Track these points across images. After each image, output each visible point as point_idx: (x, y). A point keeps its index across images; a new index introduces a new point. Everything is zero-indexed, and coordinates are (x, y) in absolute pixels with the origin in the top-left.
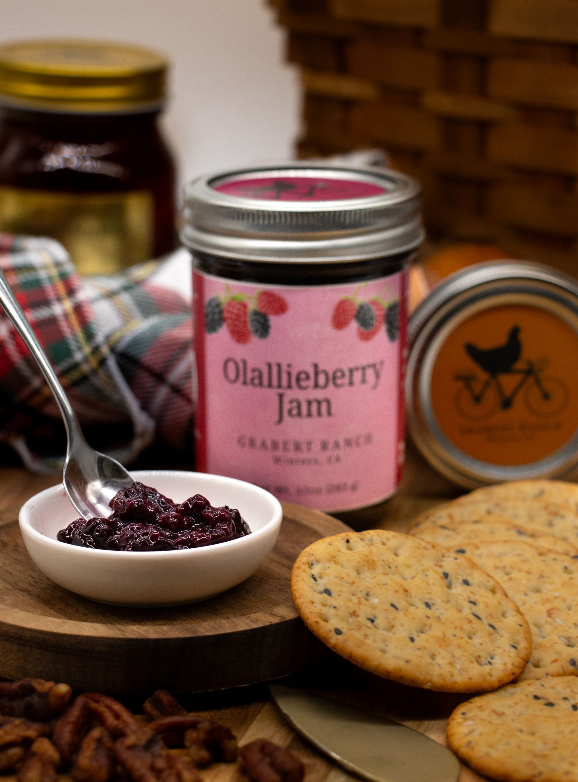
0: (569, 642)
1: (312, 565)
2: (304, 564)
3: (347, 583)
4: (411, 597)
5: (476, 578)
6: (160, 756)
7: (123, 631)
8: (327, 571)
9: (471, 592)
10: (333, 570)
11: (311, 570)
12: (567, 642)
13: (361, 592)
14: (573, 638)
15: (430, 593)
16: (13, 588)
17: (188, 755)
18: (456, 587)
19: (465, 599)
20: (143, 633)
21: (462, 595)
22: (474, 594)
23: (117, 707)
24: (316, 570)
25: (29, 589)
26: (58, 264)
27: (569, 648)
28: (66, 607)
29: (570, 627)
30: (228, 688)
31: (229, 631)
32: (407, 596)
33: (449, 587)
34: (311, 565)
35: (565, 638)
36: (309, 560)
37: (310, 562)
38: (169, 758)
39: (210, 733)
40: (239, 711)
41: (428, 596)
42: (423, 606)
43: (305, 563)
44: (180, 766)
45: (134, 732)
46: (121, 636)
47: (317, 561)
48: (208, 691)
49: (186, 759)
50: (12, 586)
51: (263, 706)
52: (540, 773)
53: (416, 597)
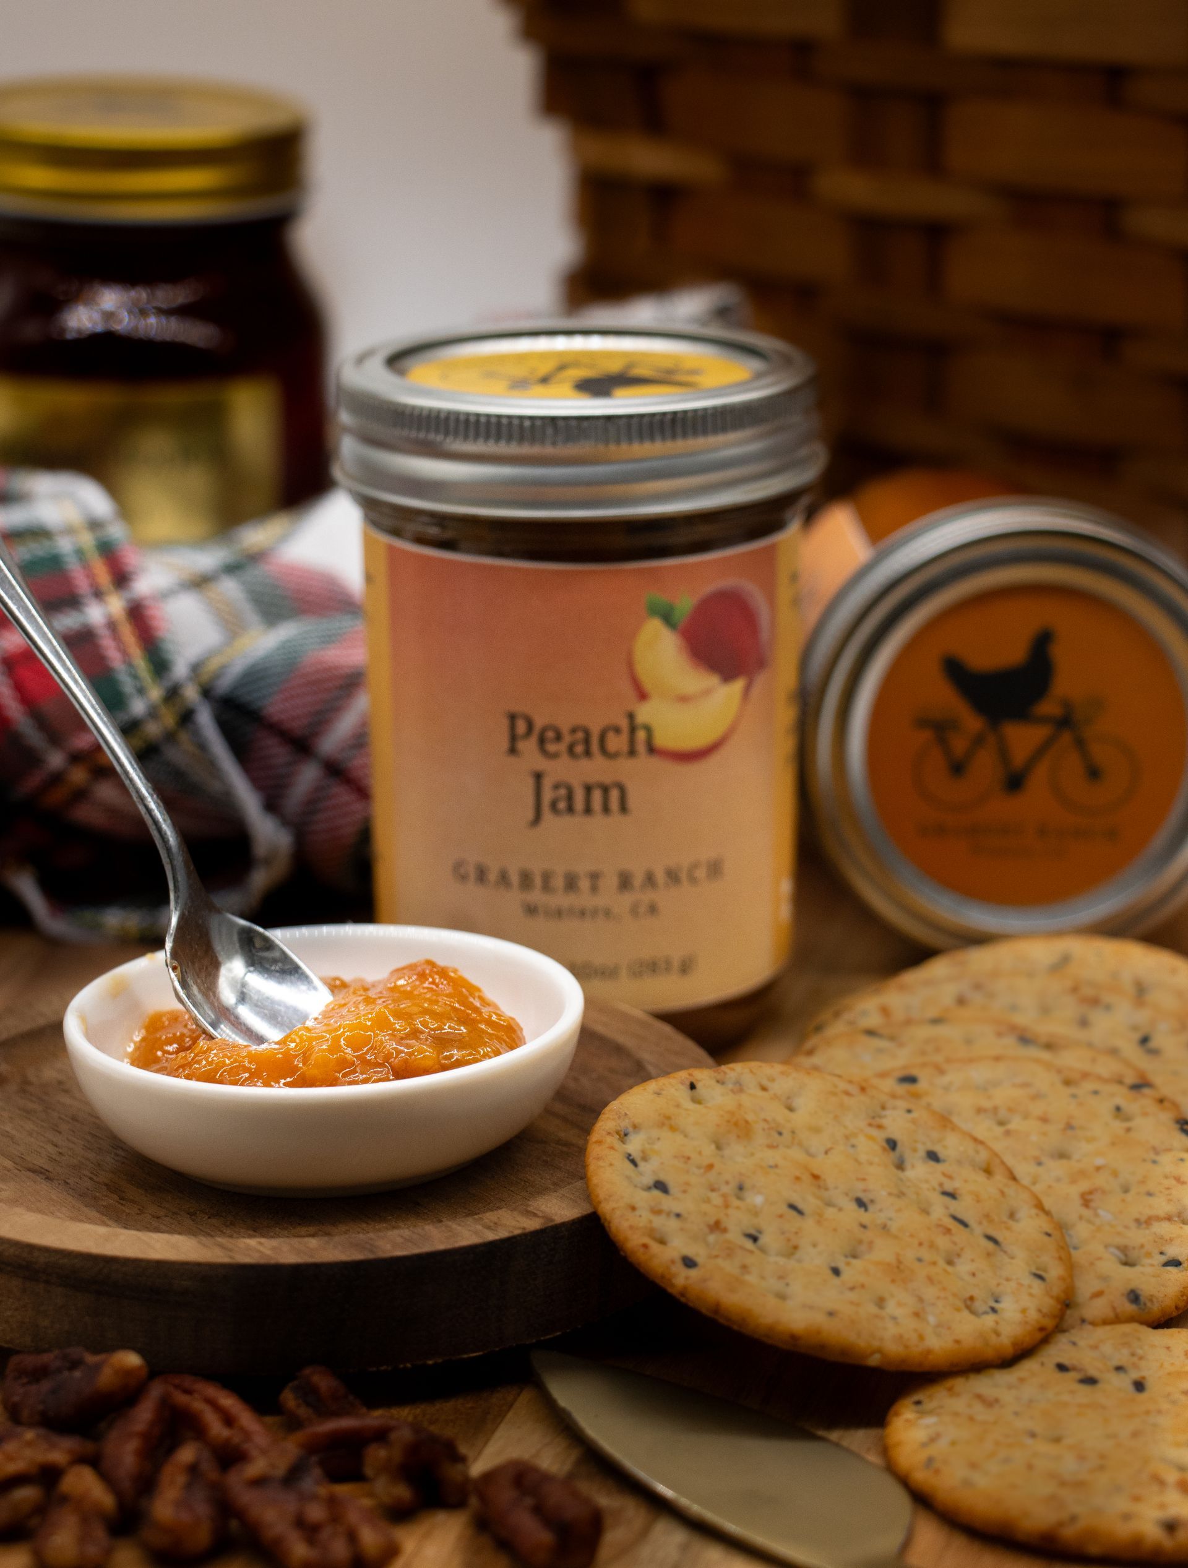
0: (1126, 1255)
1: (626, 1135)
2: (609, 1133)
3: (699, 1167)
4: (827, 1189)
5: (951, 1146)
6: (314, 1497)
7: (230, 1250)
8: (656, 1147)
9: (944, 1175)
10: (667, 1145)
11: (624, 1146)
12: (1123, 1257)
13: (727, 1183)
14: (1134, 1248)
15: (864, 1180)
16: (15, 1165)
17: (371, 1495)
18: (913, 1166)
19: (934, 1189)
20: (268, 1252)
21: (927, 1181)
22: (950, 1177)
23: (228, 1401)
24: (634, 1145)
25: (46, 1167)
26: (94, 525)
27: (1127, 1268)
28: (119, 1203)
29: (1126, 1227)
30: (440, 1361)
31: (441, 1247)
32: (819, 1187)
33: (900, 1166)
34: (624, 1136)
35: (1118, 1248)
36: (620, 1126)
37: (621, 1131)
38: (332, 1502)
39: (413, 1449)
40: (470, 1405)
41: (860, 1185)
42: (853, 1206)
43: (612, 1132)
44: (353, 1516)
45: (264, 1452)
46: (226, 1260)
47: (635, 1127)
48: (402, 1366)
49: (367, 1502)
50: (15, 1163)
51: (519, 1395)
52: (1073, 1519)
53: (836, 1188)
